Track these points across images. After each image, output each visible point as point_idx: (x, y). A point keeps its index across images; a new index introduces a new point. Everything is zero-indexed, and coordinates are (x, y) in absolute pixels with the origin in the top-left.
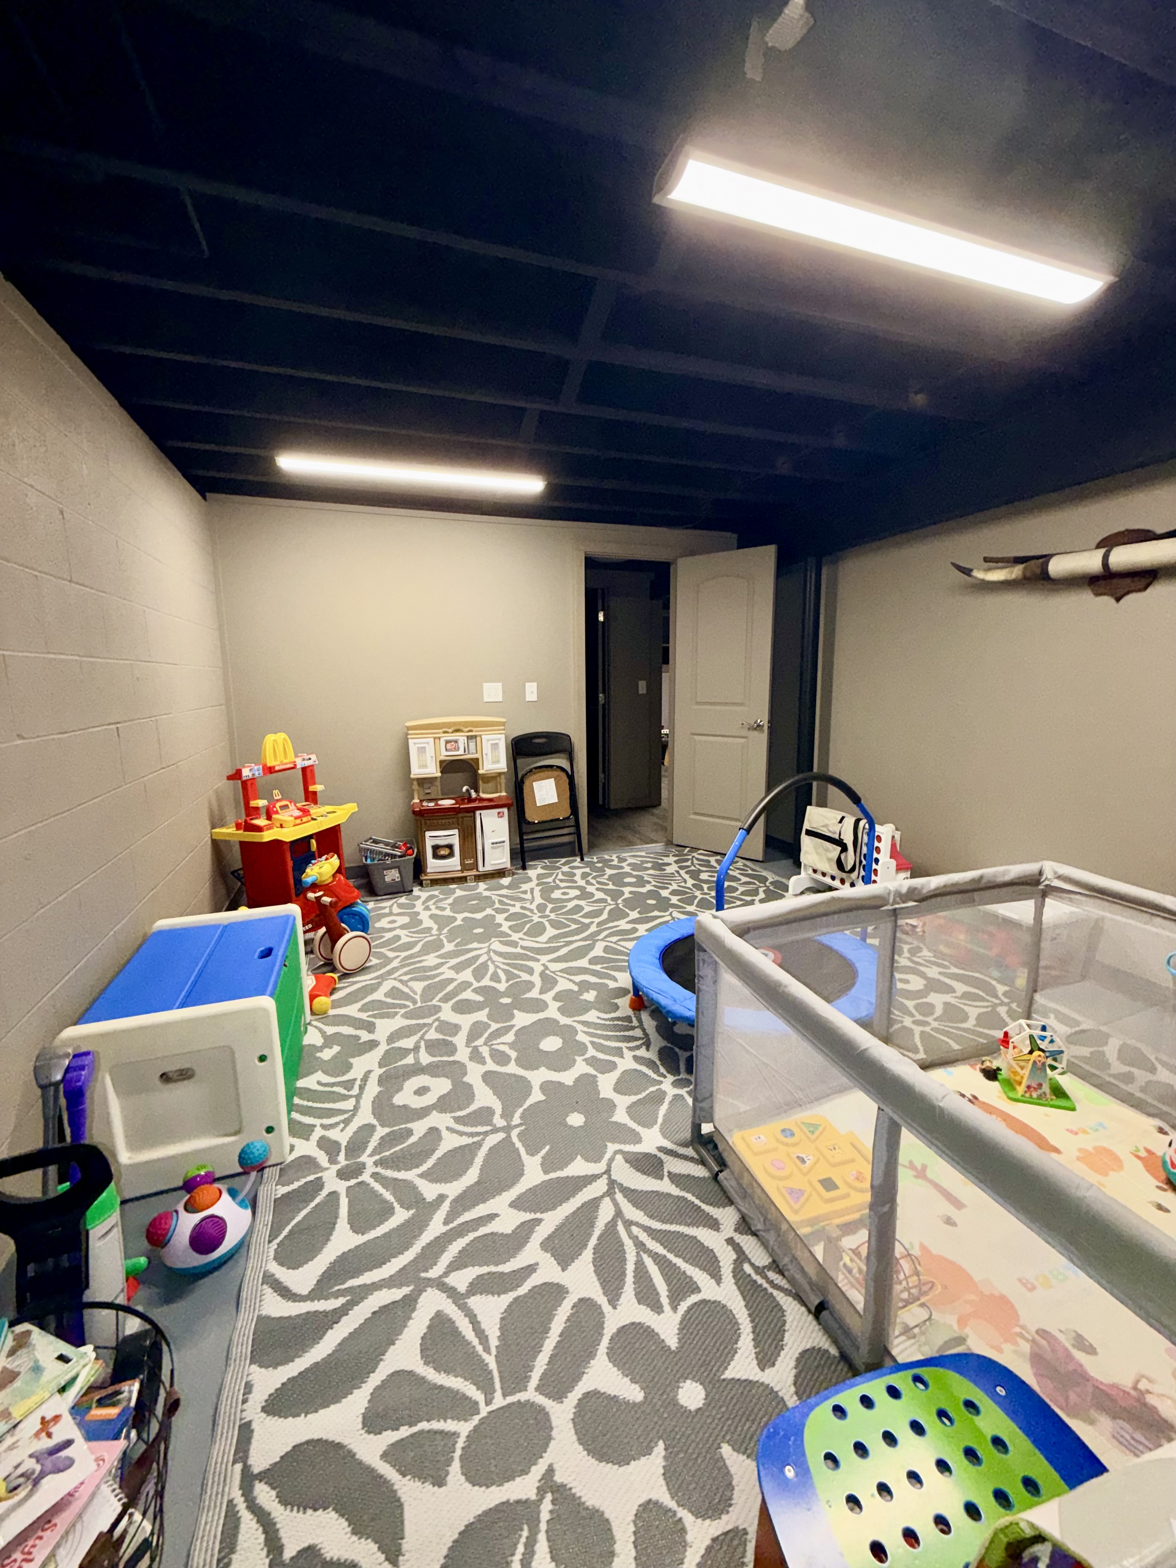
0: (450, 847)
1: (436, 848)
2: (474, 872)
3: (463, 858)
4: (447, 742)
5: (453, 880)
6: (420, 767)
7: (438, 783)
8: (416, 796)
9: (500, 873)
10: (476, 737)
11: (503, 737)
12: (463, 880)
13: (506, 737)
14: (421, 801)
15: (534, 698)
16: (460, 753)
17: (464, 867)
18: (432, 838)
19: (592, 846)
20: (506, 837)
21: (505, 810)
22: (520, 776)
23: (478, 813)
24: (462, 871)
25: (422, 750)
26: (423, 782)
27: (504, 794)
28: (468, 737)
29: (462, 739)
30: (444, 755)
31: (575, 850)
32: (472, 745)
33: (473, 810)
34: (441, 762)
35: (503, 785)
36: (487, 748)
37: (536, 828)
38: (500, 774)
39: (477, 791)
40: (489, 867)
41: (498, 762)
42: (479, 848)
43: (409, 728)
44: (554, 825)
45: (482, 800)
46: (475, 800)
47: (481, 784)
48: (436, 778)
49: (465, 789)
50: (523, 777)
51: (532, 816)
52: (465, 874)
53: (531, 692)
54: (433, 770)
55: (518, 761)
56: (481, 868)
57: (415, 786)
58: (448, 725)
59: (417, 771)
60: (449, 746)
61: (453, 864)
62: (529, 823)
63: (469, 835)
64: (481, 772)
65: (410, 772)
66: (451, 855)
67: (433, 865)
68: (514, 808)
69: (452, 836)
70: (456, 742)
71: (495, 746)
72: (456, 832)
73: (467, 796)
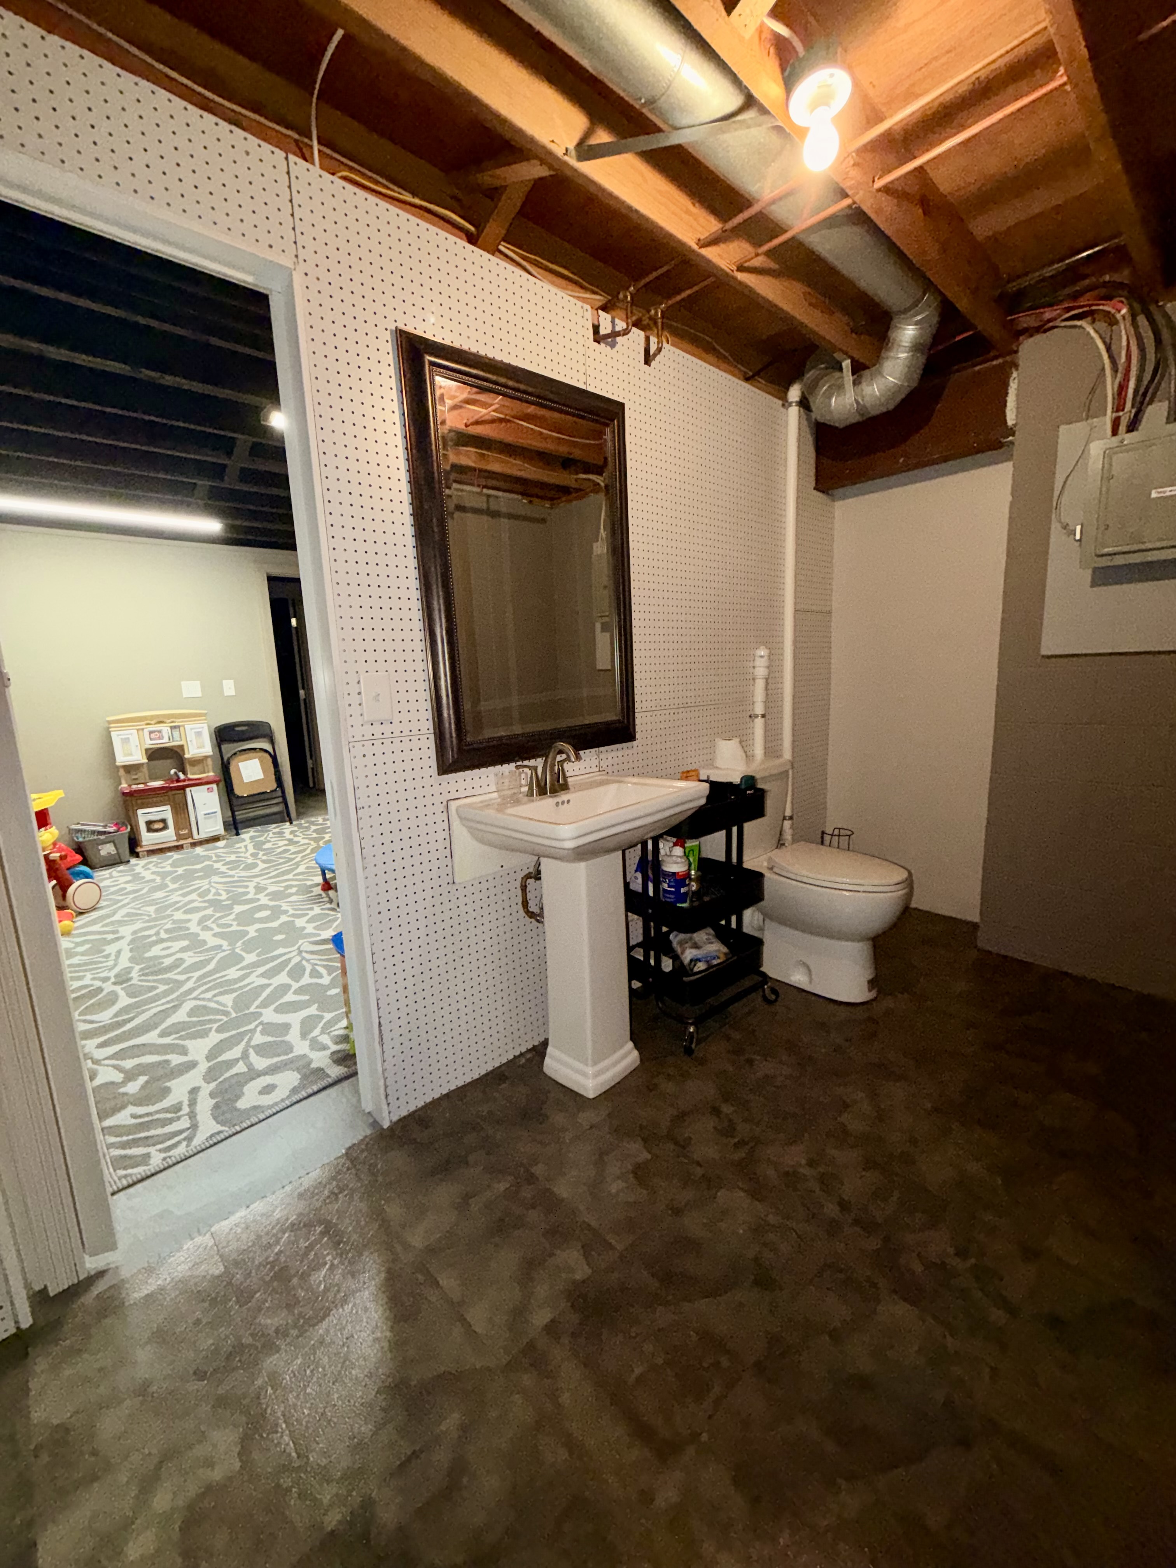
0: (164, 821)
1: (149, 823)
2: (190, 840)
3: (177, 828)
4: (151, 732)
5: (170, 849)
6: (126, 755)
7: (145, 769)
8: (123, 781)
9: (216, 839)
10: (179, 727)
11: (205, 726)
12: (179, 848)
13: (209, 727)
14: (130, 786)
15: (232, 692)
16: (165, 741)
17: (179, 837)
18: (143, 815)
19: (300, 815)
20: (217, 808)
21: (214, 786)
22: (225, 758)
23: (188, 790)
24: (177, 840)
25: (126, 741)
26: (130, 769)
27: (211, 774)
28: (171, 728)
29: (165, 729)
30: (149, 743)
31: (286, 817)
32: (176, 733)
33: (183, 788)
34: (147, 750)
35: (210, 767)
36: (191, 736)
37: (246, 800)
38: (206, 757)
39: (184, 773)
40: (203, 835)
41: (204, 747)
42: (193, 819)
43: (110, 722)
44: (262, 797)
45: (190, 780)
46: (184, 781)
47: (188, 768)
48: (142, 764)
49: (173, 772)
50: (229, 759)
51: (240, 790)
52: (181, 842)
53: (229, 688)
54: (139, 758)
55: (223, 747)
56: (196, 836)
57: (122, 772)
58: (152, 717)
59: (122, 759)
60: (153, 736)
61: (169, 836)
62: (238, 797)
63: (181, 809)
64: (187, 756)
65: (114, 760)
66: (165, 827)
67: (148, 839)
68: (222, 784)
69: (165, 812)
70: (160, 732)
71: (199, 734)
72: (168, 807)
73: (175, 778)
